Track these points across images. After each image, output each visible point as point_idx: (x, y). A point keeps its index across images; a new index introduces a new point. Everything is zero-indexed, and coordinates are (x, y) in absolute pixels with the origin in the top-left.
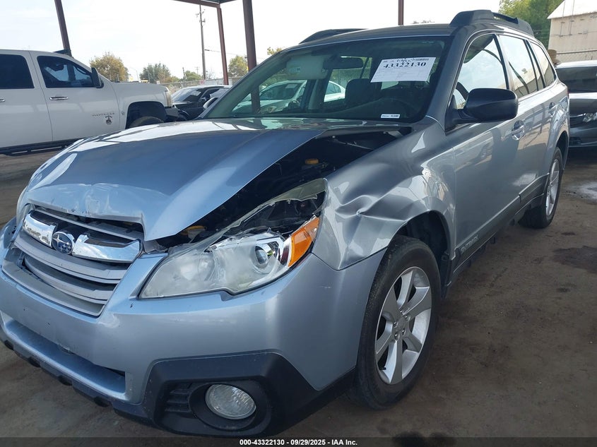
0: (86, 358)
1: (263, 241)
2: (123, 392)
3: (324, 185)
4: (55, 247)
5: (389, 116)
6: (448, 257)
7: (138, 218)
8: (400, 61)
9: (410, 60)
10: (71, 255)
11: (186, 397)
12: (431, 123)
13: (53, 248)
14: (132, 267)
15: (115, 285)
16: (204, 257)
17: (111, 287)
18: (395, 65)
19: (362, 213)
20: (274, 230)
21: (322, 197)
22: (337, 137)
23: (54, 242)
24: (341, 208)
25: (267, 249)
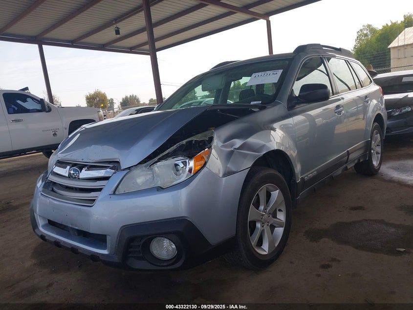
0: (87, 231)
1: (179, 161)
2: (105, 249)
3: (212, 133)
4: (70, 177)
5: (255, 103)
6: (295, 181)
7: (117, 158)
8: (263, 73)
9: (268, 72)
10: (79, 179)
11: (139, 247)
12: (278, 103)
13: (69, 177)
14: (111, 179)
15: (102, 189)
16: (149, 172)
17: (100, 190)
18: (260, 76)
19: (235, 149)
20: (185, 156)
21: (211, 139)
22: (221, 110)
23: (70, 174)
24: (222, 145)
25: (182, 165)
